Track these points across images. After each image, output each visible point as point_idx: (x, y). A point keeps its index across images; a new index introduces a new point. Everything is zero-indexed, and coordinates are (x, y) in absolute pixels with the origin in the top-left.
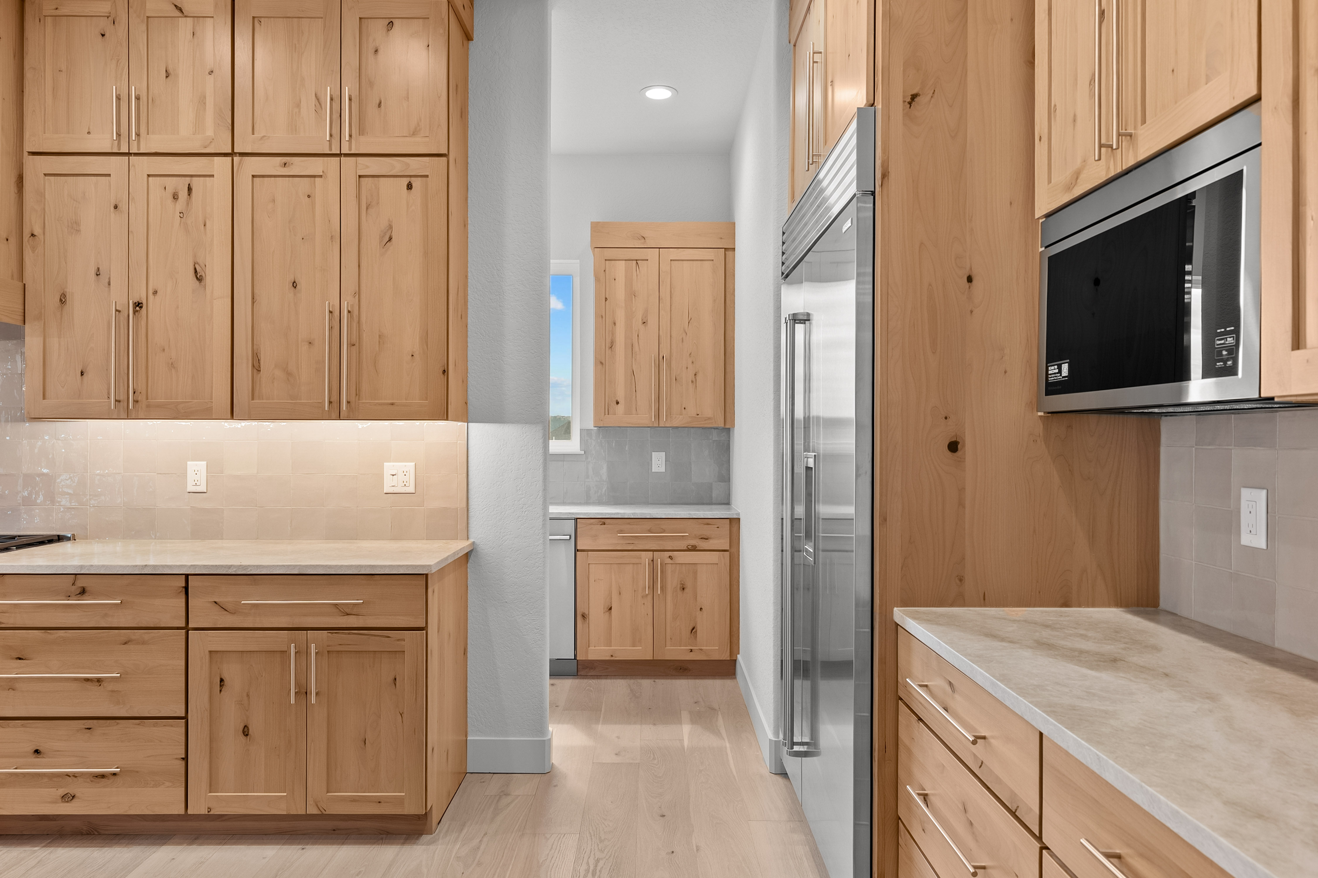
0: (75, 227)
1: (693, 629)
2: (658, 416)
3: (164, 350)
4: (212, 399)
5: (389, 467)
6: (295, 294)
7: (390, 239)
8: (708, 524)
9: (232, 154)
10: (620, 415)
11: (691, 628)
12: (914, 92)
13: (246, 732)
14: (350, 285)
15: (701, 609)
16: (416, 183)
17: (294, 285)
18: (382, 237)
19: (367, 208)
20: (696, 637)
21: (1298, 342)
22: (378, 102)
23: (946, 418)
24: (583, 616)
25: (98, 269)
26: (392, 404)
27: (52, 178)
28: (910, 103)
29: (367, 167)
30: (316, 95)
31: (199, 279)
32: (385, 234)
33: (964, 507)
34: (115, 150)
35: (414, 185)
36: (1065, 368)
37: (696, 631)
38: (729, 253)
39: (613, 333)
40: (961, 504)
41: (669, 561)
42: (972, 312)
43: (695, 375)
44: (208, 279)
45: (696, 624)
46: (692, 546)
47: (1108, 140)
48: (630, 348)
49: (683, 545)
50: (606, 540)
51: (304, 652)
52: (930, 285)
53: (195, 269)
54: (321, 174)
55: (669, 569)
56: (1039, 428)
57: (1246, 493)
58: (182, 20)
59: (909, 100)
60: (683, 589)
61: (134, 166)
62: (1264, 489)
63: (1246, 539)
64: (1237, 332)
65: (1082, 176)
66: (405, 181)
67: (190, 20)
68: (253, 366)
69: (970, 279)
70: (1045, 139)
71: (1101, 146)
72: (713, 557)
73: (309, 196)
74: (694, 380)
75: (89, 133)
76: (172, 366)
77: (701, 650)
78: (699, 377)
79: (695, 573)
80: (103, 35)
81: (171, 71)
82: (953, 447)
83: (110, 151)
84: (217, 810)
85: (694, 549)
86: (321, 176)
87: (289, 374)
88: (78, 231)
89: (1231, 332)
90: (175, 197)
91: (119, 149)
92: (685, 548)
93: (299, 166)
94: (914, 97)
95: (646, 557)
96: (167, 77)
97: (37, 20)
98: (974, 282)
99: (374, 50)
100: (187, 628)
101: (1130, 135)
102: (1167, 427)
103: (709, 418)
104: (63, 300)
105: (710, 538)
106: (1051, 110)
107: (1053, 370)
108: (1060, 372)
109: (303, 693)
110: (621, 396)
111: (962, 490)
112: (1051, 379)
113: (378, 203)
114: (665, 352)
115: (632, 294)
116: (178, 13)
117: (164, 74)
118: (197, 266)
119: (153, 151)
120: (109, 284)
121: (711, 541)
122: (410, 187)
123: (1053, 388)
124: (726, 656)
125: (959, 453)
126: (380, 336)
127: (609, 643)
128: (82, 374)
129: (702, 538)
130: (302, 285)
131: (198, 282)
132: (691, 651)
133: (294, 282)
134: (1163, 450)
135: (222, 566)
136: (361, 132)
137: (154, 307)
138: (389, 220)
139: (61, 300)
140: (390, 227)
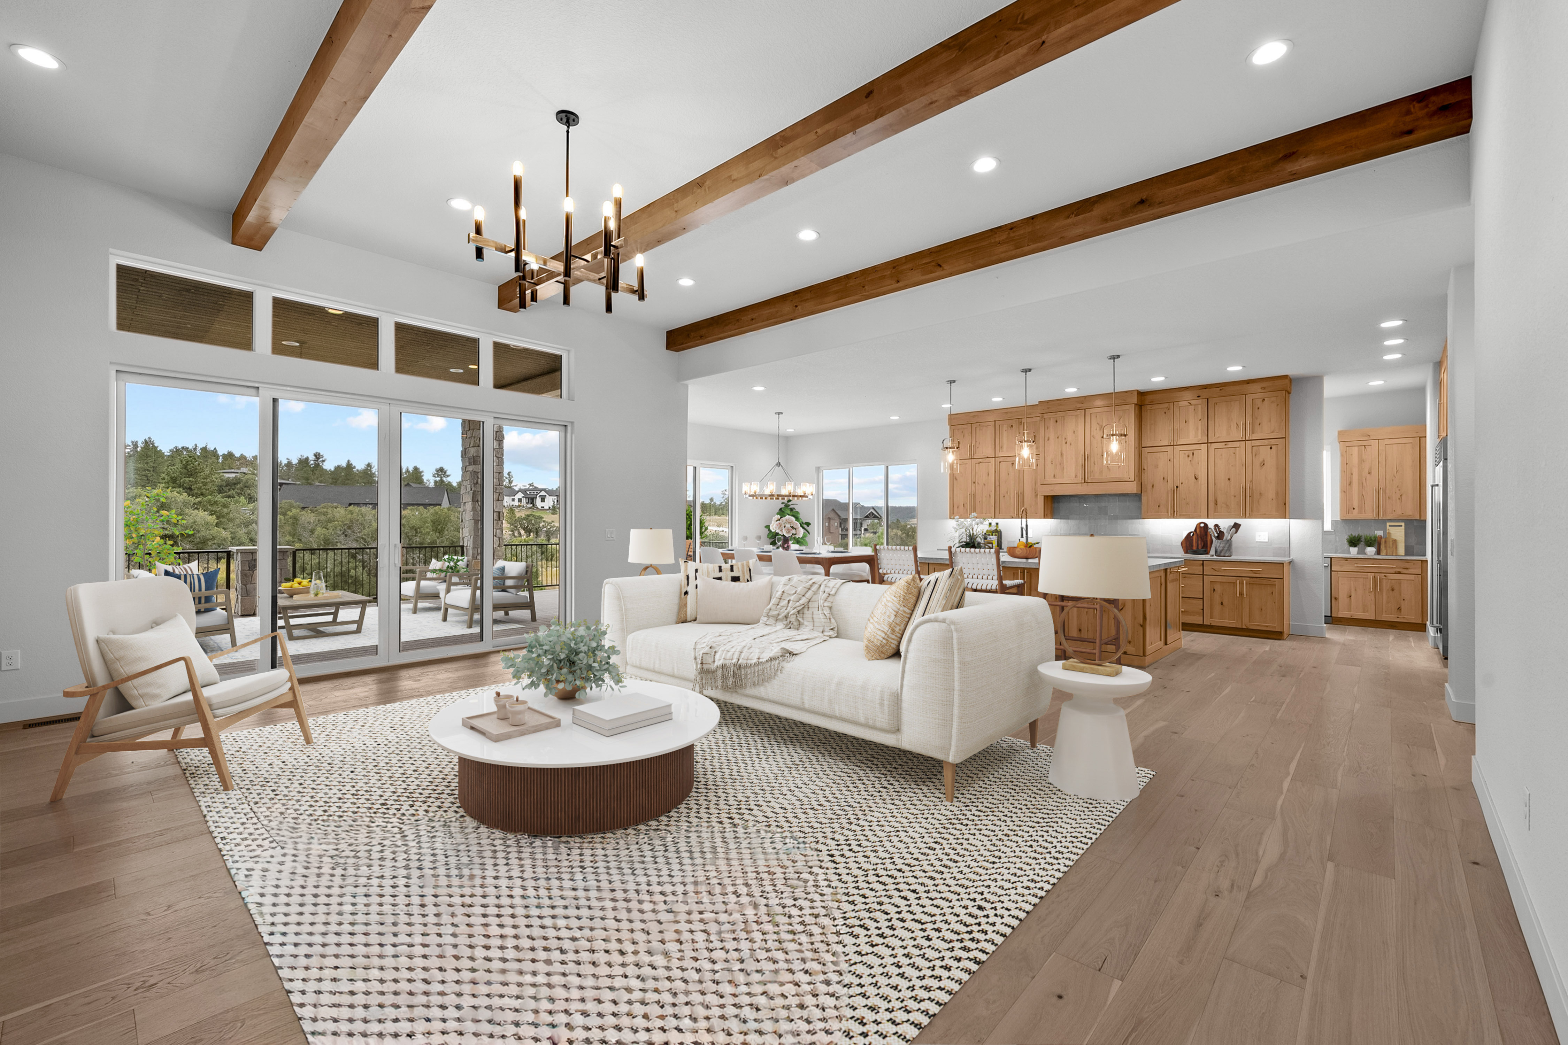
0: (1157, 466)
2: (1378, 514)
3: (1186, 499)
4: (1201, 513)
5: (1258, 534)
6: (1230, 482)
7: (1264, 464)
9: (1208, 443)
10: (1355, 515)
11: (1398, 608)
13: (1222, 604)
14: (1249, 479)
15: (1403, 599)
16: (1273, 446)
17: (1230, 480)
19: (1255, 456)
22: (1259, 423)
24: (1336, 598)
25: (1164, 478)
26: (1265, 514)
27: (1149, 454)
29: (1256, 443)
30: (1237, 426)
31: (1196, 479)
32: (1262, 463)
34: (1170, 445)
37: (1401, 610)
38: (1424, 438)
39: (1351, 478)
41: (1384, 577)
43: (1401, 496)
44: (1199, 479)
45: (1400, 605)
48: (1362, 485)
49: (1392, 571)
50: (1348, 567)
51: (1241, 583)
53: (1195, 476)
54: (1239, 447)
55: (1384, 581)
60: (1393, 590)
61: (1175, 449)
66: (1269, 446)
67: (1193, 406)
68: (1215, 503)
73: (1235, 453)
74: (1400, 498)
75: (1162, 440)
76: (1188, 504)
77: (1405, 618)
78: (1403, 497)
79: (1400, 583)
80: (1165, 413)
81: (1187, 420)
83: (1168, 445)
84: (1213, 624)
85: (1399, 573)
87: (1228, 505)
88: (1160, 469)
90: (1188, 457)
92: (1394, 573)
93: (1230, 445)
95: (1371, 576)
96: (1186, 422)
97: (1145, 411)
99: (1257, 408)
100: (1203, 575)
104: (1153, 486)
109: (1241, 594)
110: (1356, 505)
113: (1260, 454)
114: (1382, 486)
115: (1361, 461)
116: (1190, 404)
119: (1181, 444)
120: (1167, 481)
121: (1409, 571)
122: (1271, 448)
124: (1419, 622)
127: (1350, 610)
128: (1159, 506)
129: (1404, 569)
130: (1232, 479)
132: (1398, 616)
136: (1253, 433)
137: (1181, 487)
138: (1264, 459)
139: (1151, 486)
140: (1264, 461)
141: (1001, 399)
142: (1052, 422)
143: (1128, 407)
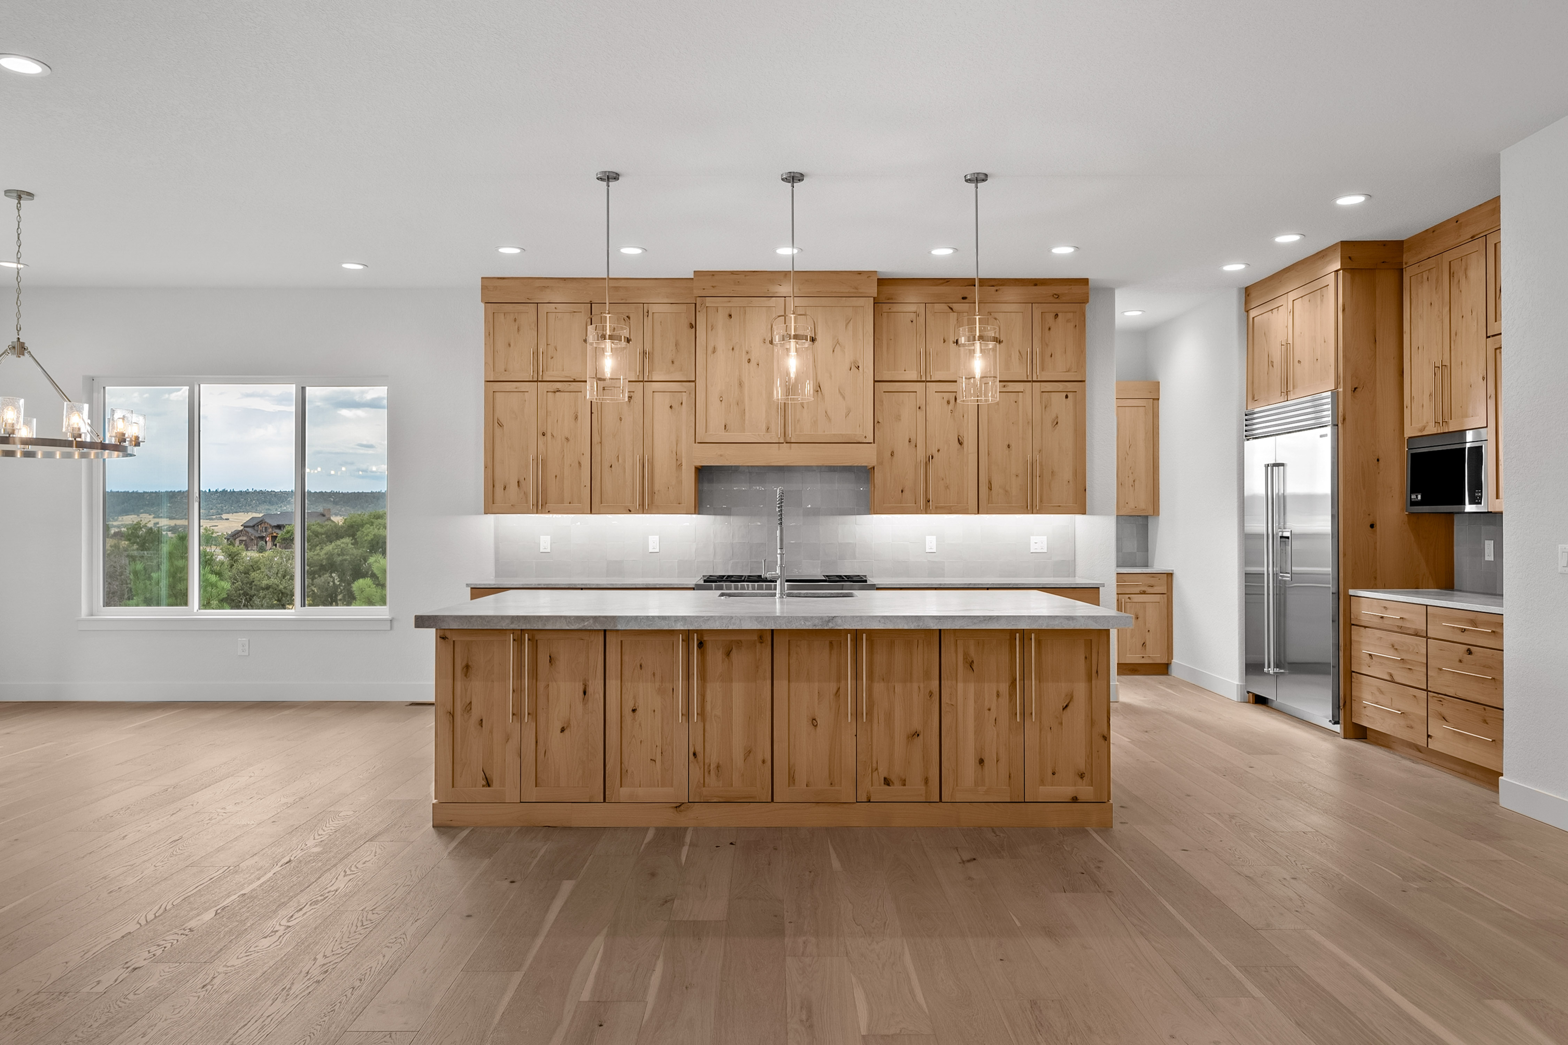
0: (898, 418)
1: (1144, 643)
3: (943, 479)
4: (968, 504)
5: (1033, 539)
6: (1009, 451)
7: (1057, 423)
8: (1153, 577)
11: (1142, 643)
12: (1356, 387)
14: (1037, 447)
15: (1149, 631)
16: (1070, 395)
17: (1009, 446)
18: (1053, 422)
19: (1045, 408)
20: (1145, 649)
21: (1497, 497)
22: (1050, 354)
23: (1369, 515)
25: (910, 439)
26: (1059, 506)
27: (887, 393)
28: (1354, 391)
29: (1046, 387)
30: (1019, 351)
31: (961, 443)
32: (1054, 420)
33: (1376, 550)
34: (919, 379)
35: (1069, 396)
36: (1419, 497)
37: (1146, 645)
38: (1156, 401)
40: (1376, 549)
41: (1129, 600)
42: (1379, 473)
43: (1134, 481)
44: (965, 444)
45: (1146, 641)
46: (1143, 591)
47: (1437, 420)
49: (1137, 590)
52: (1362, 462)
53: (959, 439)
54: (1023, 391)
55: (1128, 605)
56: (1406, 519)
57: (1486, 542)
58: (952, 314)
59: (1353, 390)
60: (1137, 618)
61: (928, 387)
62: (1492, 540)
63: (1487, 558)
64: (1482, 492)
65: (1426, 428)
66: (1065, 394)
67: (955, 314)
68: (989, 488)
69: (1378, 460)
70: (1409, 407)
71: (1435, 422)
72: (1157, 598)
73: (1016, 402)
74: (1133, 485)
75: (905, 371)
76: (947, 487)
77: (1149, 657)
78: (1136, 483)
79: (1145, 608)
80: (912, 322)
81: (946, 339)
82: (1372, 526)
83: (916, 380)
85: (1144, 593)
86: (1022, 392)
87: (1006, 491)
88: (900, 420)
89: (1480, 492)
90: (948, 402)
91: (921, 379)
92: (1139, 592)
94: (1355, 389)
96: (944, 342)
97: (880, 315)
98: (1380, 461)
99: (1048, 328)
101: (1446, 422)
102: (1456, 518)
103: (1144, 510)
105: (1155, 586)
106: (1412, 398)
107: (1413, 497)
108: (1417, 498)
111: (1375, 543)
112: (1413, 500)
113: (1051, 405)
116: (950, 310)
117: (943, 341)
118: (959, 437)
119: (938, 380)
120: (916, 446)
121: (1155, 588)
122: (1067, 397)
123: (1413, 503)
124: (1165, 661)
125: (1374, 529)
126: (1052, 472)
128: (902, 491)
129: (1149, 586)
130: (1013, 446)
131: (960, 445)
132: (1143, 657)
133: (1009, 445)
134: (1455, 527)
135: (1006, 584)
136: (1042, 369)
137: (938, 458)
138: (1056, 414)
139: (891, 455)
140: (1057, 417)
141: (637, 251)
142: (721, 316)
143: (861, 302)
